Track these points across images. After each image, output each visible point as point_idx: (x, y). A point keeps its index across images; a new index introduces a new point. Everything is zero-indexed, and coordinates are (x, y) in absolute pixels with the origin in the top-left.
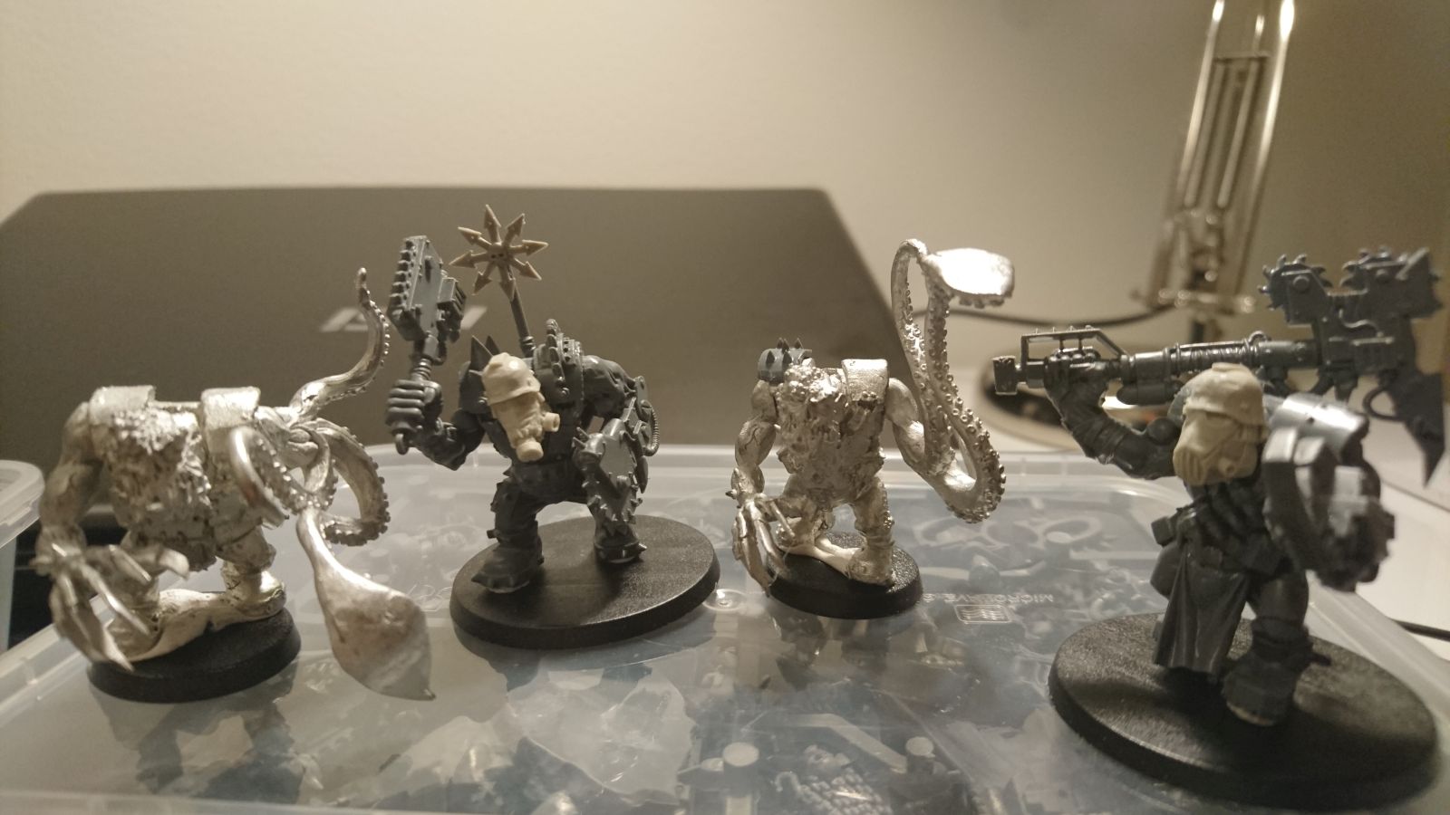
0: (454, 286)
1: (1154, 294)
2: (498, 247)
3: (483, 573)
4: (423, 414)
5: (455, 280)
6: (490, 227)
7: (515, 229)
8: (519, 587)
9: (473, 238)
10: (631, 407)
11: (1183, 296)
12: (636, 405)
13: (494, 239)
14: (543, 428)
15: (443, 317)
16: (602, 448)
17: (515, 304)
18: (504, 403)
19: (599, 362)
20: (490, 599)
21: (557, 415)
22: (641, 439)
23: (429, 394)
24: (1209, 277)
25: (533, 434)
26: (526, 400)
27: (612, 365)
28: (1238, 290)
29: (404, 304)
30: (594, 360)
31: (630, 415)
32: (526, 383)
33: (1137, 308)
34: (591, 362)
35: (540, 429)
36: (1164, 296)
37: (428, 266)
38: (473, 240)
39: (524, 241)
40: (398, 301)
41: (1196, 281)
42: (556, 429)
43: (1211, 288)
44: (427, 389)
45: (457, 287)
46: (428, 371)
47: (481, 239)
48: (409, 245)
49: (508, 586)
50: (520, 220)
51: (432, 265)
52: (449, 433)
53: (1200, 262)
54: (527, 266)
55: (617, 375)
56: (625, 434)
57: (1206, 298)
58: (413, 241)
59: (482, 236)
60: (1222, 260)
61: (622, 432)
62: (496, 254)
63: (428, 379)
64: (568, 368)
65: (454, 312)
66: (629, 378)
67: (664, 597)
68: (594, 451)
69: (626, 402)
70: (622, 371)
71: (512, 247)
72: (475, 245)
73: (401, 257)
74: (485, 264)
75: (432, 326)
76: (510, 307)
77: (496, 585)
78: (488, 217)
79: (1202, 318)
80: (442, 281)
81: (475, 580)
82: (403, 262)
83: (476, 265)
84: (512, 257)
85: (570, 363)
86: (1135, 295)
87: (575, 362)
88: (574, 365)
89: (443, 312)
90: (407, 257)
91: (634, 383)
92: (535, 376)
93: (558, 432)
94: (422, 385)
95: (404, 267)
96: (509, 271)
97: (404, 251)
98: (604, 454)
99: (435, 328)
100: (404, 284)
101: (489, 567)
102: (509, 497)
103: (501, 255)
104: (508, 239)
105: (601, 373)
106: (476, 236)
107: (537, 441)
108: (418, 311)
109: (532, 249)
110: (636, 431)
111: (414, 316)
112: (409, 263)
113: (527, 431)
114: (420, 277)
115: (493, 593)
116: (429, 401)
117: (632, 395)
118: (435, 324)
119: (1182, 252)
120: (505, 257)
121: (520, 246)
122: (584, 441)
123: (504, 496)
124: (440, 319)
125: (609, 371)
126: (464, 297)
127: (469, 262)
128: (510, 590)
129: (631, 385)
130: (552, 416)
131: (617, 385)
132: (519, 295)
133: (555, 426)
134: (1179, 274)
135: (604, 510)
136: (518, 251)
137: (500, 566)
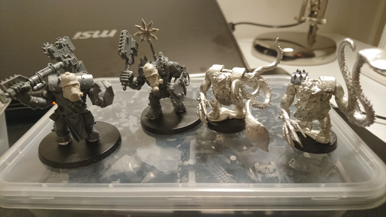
0: (135, 43)
1: (300, 18)
2: (145, 31)
3: (147, 115)
4: (129, 80)
5: (135, 41)
6: (143, 25)
7: (150, 26)
8: (156, 118)
9: (139, 28)
10: (182, 74)
11: (308, 18)
12: (183, 74)
13: (145, 29)
14: (159, 83)
15: (133, 52)
16: (174, 88)
17: (151, 46)
18: (149, 77)
19: (173, 63)
20: (150, 121)
21: (162, 79)
22: (185, 83)
23: (130, 74)
24: (315, 13)
25: (157, 85)
26: (154, 76)
27: (176, 63)
28: (323, 17)
29: (122, 51)
30: (172, 63)
31: (182, 77)
32: (154, 72)
33: (296, 22)
34: (171, 63)
35: (158, 83)
36: (303, 18)
37: (127, 39)
38: (139, 29)
39: (153, 29)
40: (120, 50)
41: (312, 14)
42: (162, 83)
43: (315, 16)
44: (130, 73)
45: (136, 43)
46: (130, 68)
47: (141, 28)
48: (122, 33)
49: (154, 118)
50: (151, 23)
51: (129, 38)
52: (136, 83)
53: (314, 9)
54: (154, 36)
55: (178, 66)
56: (180, 83)
57: (314, 19)
58: (123, 32)
59: (142, 28)
60: (319, 8)
61: (180, 82)
62: (145, 33)
63: (130, 70)
64: (165, 66)
65: (135, 50)
66: (181, 66)
67: (190, 123)
68: (172, 89)
69: (180, 73)
70: (179, 64)
71: (150, 30)
72: (140, 30)
73: (120, 37)
74: (143, 35)
75: (130, 55)
76: (150, 47)
77: (151, 118)
78: (143, 22)
79: (313, 25)
80: (132, 41)
81: (146, 116)
82: (121, 39)
83: (140, 36)
84: (150, 33)
85: (165, 65)
86: (295, 18)
87: (166, 64)
88: (166, 65)
89: (132, 50)
90: (122, 37)
91: (183, 67)
92: (157, 68)
93: (163, 84)
94: (128, 72)
95: (121, 40)
96: (149, 37)
97: (121, 36)
98: (175, 89)
99: (131, 55)
100: (122, 45)
101: (149, 113)
102: (152, 97)
103: (147, 33)
104: (148, 29)
105: (174, 66)
106: (140, 28)
107: (158, 87)
108: (126, 53)
109: (154, 31)
110: (183, 81)
111: (125, 54)
112: (122, 39)
113: (155, 84)
114: (126, 43)
115: (150, 119)
116: (130, 76)
117: (182, 71)
118: (131, 54)
119: (309, 6)
120: (148, 33)
121: (152, 30)
122: (169, 86)
123: (151, 96)
124: (132, 52)
125: (176, 65)
126: (138, 45)
127: (139, 35)
128: (154, 119)
129: (182, 68)
130: (161, 80)
131: (178, 69)
132: (152, 43)
133: (162, 82)
134: (307, 12)
135: (175, 103)
136: (151, 31)
137: (151, 113)
